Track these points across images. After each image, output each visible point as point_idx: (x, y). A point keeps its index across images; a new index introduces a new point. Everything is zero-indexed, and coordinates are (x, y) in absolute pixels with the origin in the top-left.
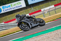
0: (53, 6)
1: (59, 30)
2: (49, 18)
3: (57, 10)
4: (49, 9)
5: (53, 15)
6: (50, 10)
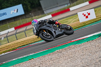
0: (13, 29)
1: (21, 64)
2: (7, 46)
3: (19, 34)
4: (7, 33)
5: (13, 43)
6: (9, 34)
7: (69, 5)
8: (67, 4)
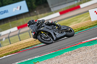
2: (9, 48)
4: (9, 34)
5: (16, 44)
6: (11, 35)
7: (79, 1)
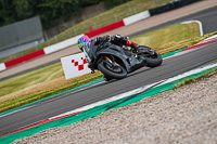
7: (43, 41)
8: (38, 40)
